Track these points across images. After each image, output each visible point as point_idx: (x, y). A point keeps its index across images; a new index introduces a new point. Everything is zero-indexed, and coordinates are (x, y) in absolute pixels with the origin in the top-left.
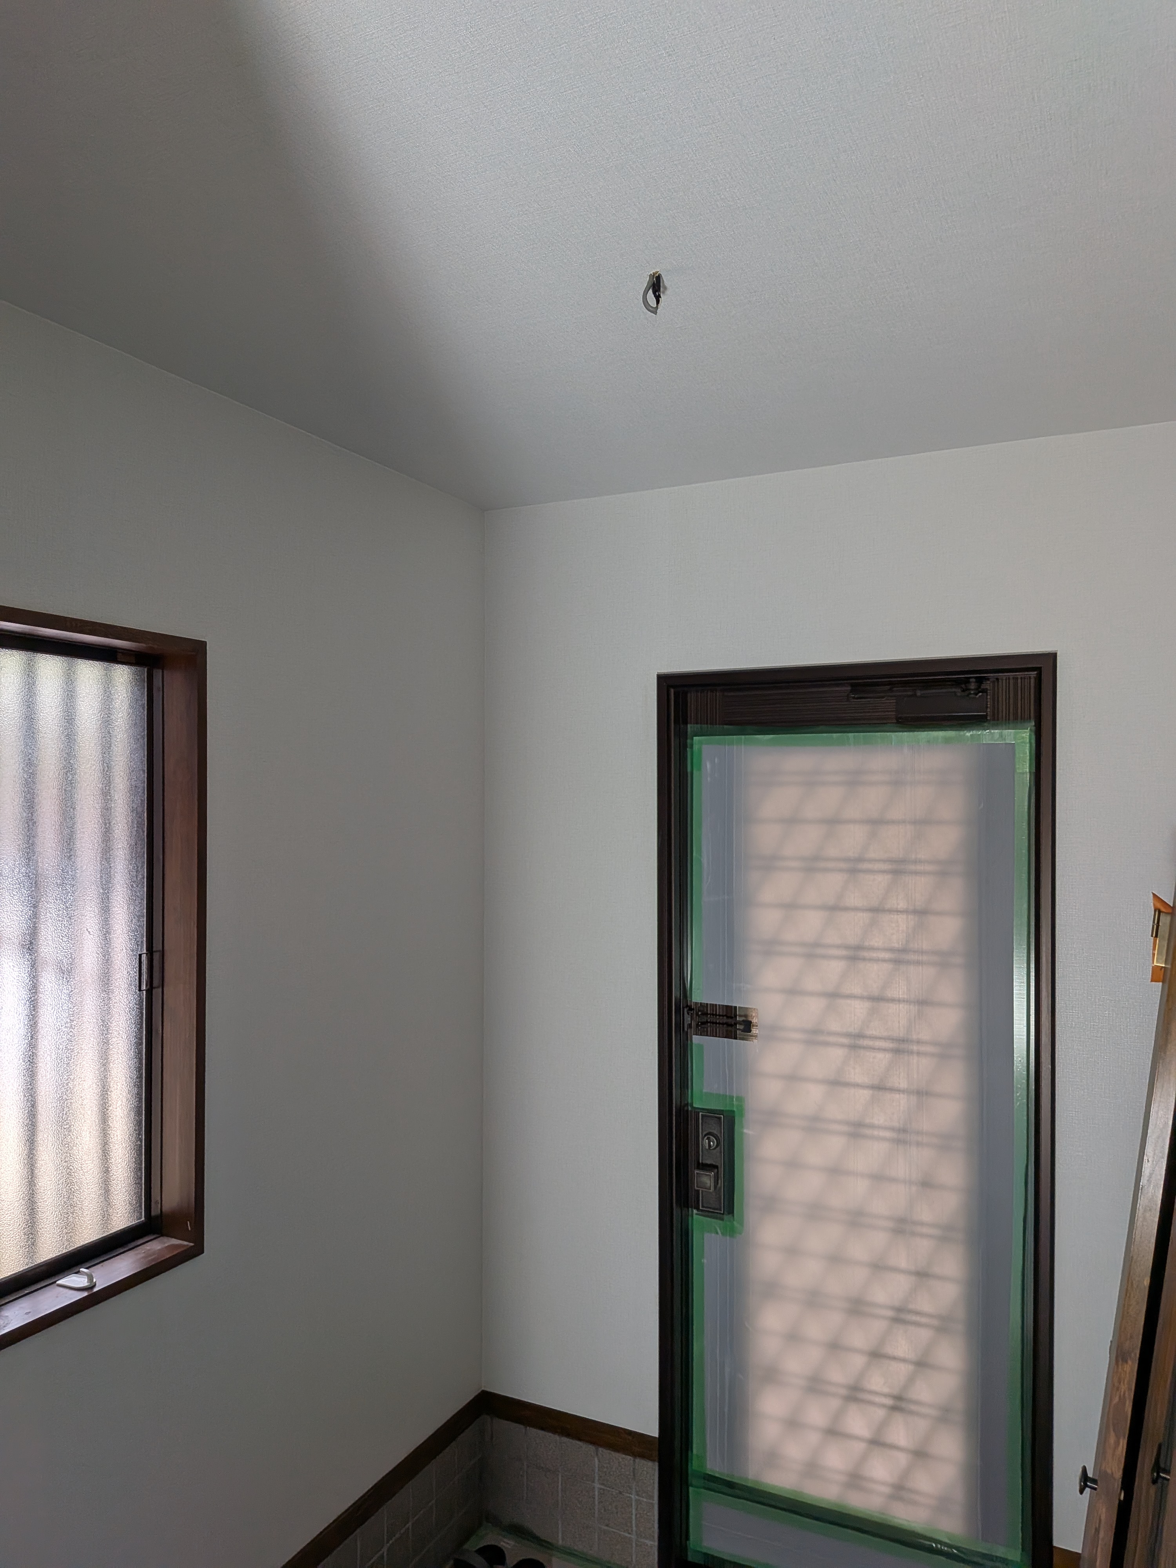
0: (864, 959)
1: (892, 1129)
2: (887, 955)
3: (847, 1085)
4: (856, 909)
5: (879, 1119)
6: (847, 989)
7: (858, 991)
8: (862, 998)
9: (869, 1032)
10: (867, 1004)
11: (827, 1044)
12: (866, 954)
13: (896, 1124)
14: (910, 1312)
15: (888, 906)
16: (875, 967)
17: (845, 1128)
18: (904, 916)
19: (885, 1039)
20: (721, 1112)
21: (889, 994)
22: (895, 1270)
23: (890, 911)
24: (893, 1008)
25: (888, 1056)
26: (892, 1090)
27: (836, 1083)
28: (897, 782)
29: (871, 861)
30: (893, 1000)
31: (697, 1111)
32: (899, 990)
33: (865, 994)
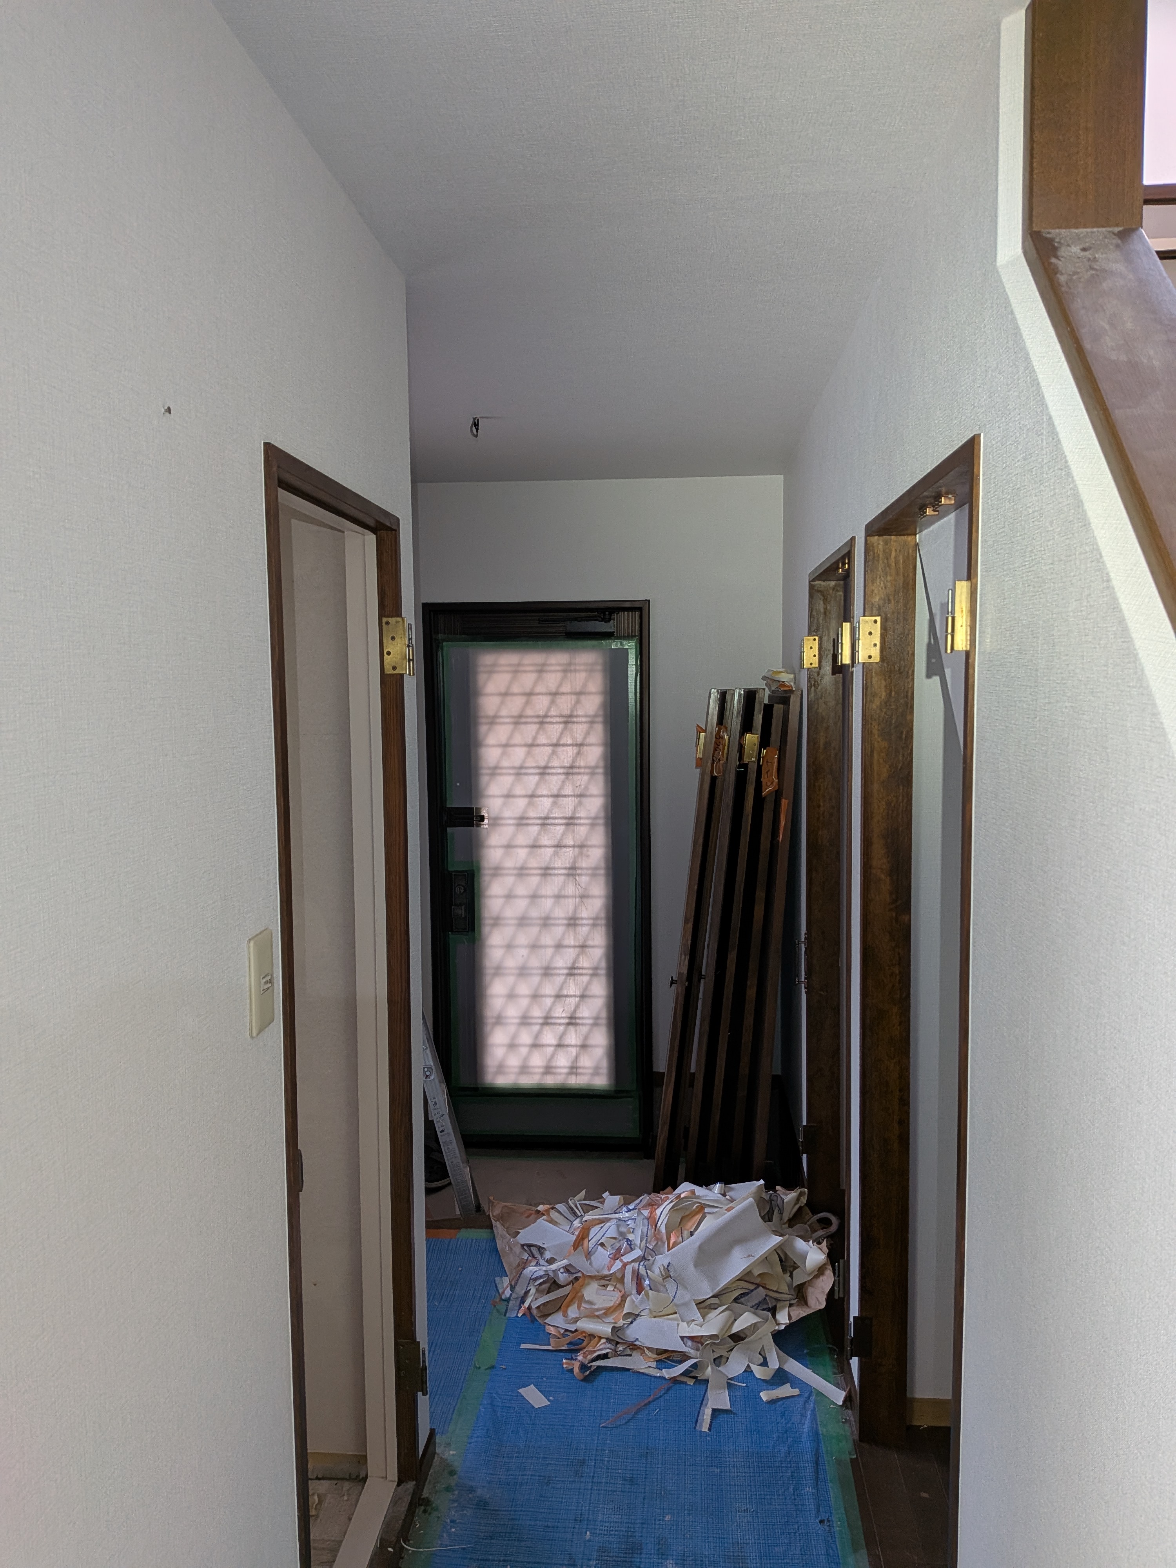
0: (549, 774)
1: (565, 868)
2: (561, 771)
3: (540, 847)
4: (544, 745)
5: (558, 864)
6: (539, 792)
7: (545, 792)
8: (548, 796)
9: (552, 815)
10: (551, 800)
11: (528, 825)
12: (550, 771)
13: (568, 866)
14: (577, 968)
15: (561, 742)
16: (555, 778)
17: (539, 872)
18: (571, 747)
19: (561, 818)
20: (466, 871)
21: (563, 792)
22: (568, 947)
23: (563, 745)
24: (565, 800)
25: (563, 827)
26: (565, 847)
27: (534, 846)
28: (567, 670)
29: (551, 717)
30: (565, 796)
31: (450, 873)
32: (568, 790)
33: (550, 794)
